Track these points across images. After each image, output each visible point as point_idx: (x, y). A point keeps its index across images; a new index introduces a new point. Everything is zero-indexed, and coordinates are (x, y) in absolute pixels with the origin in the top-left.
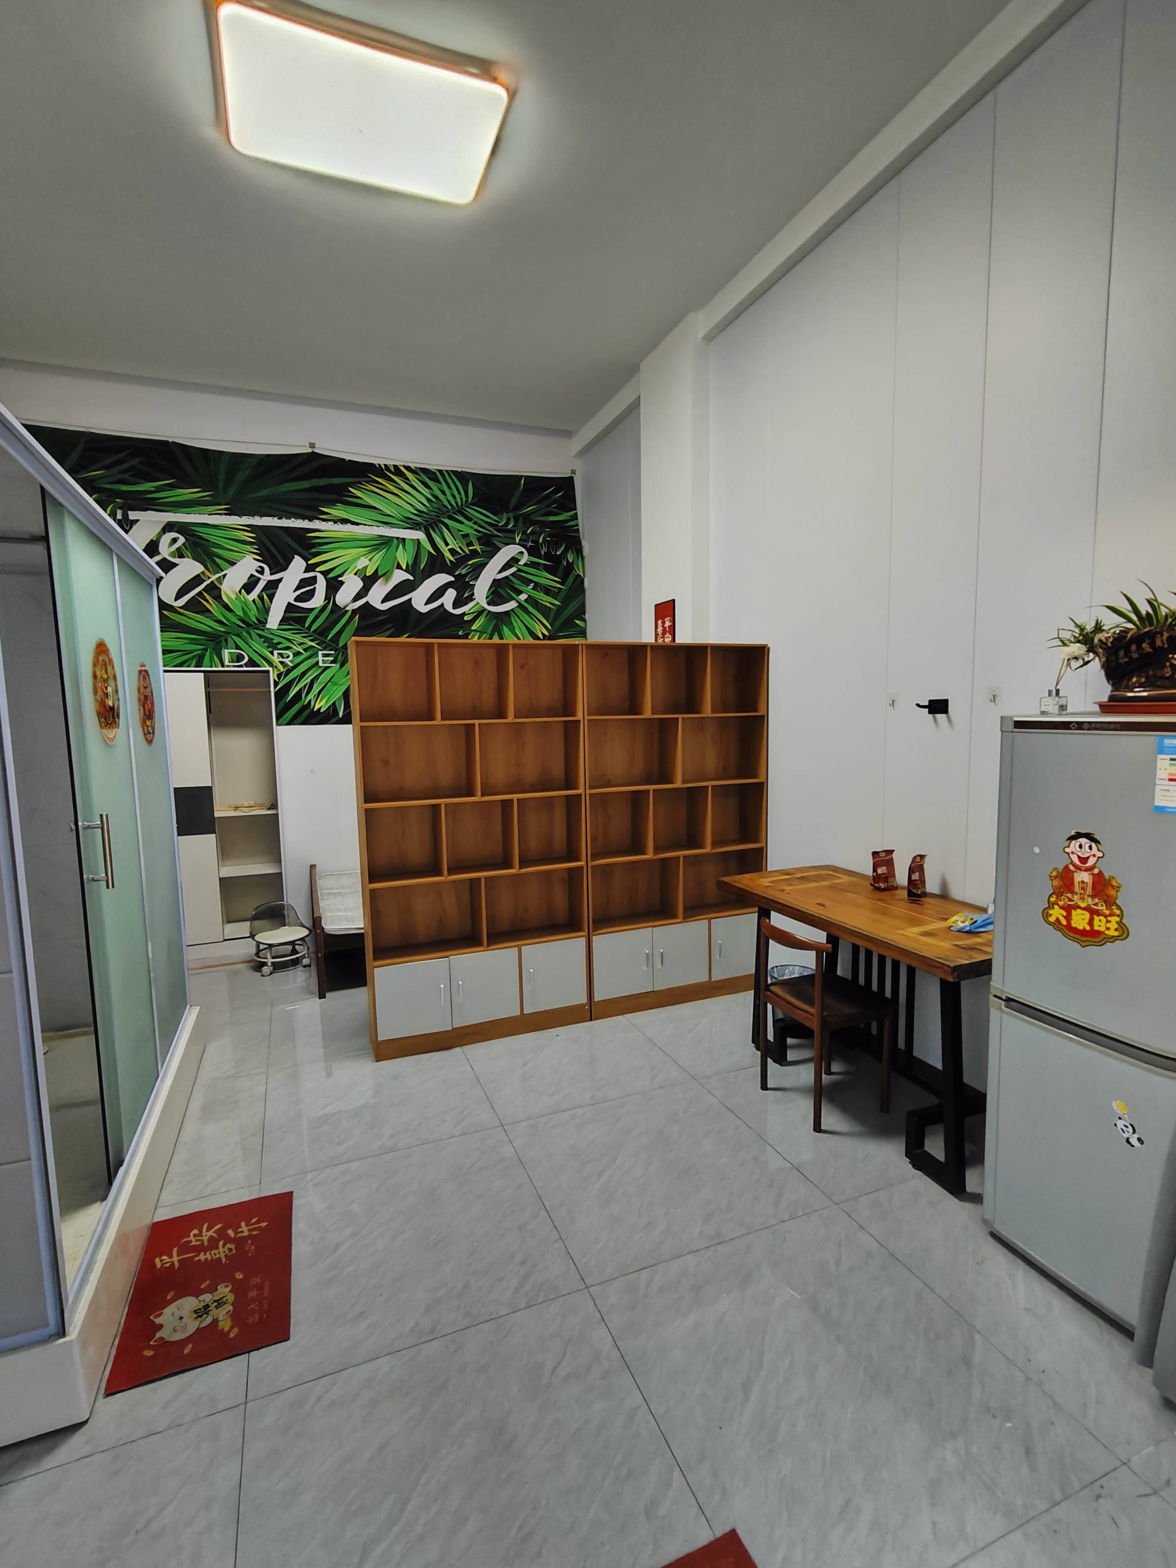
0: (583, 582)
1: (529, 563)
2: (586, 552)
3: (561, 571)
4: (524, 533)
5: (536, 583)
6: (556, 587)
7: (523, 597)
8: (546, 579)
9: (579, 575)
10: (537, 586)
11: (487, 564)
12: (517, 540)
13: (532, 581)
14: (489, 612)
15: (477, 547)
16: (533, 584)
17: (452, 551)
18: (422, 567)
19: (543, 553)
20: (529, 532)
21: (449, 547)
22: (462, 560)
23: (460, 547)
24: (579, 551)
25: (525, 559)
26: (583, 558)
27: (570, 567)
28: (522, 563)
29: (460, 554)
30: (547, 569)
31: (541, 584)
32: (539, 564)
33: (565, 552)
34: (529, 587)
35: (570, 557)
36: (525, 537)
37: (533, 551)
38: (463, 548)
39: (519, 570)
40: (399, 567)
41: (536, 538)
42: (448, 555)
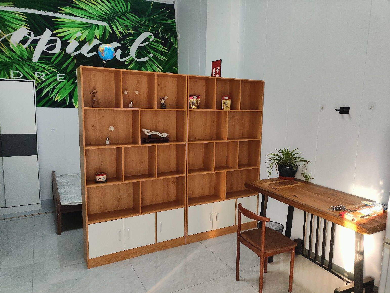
0: (177, 51)
1: (154, 40)
2: (179, 38)
3: (168, 45)
4: (152, 27)
5: (157, 50)
6: (165, 52)
7: (151, 55)
8: (161, 48)
9: (175, 48)
10: (157, 51)
11: (135, 39)
12: (149, 30)
13: (155, 49)
14: (136, 61)
15: (131, 31)
16: (156, 50)
17: (120, 33)
18: (106, 39)
19: (160, 37)
20: (154, 27)
21: (119, 31)
22: (125, 37)
23: (124, 31)
24: (176, 37)
25: (152, 38)
26: (177, 40)
27: (172, 44)
28: (151, 40)
29: (124, 34)
30: (162, 44)
31: (159, 50)
32: (158, 41)
33: (170, 37)
34: (154, 51)
35: (172, 39)
36: (153, 29)
37: (156, 35)
38: (125, 31)
39: (150, 43)
40: (96, 38)
41: (157, 30)
42: (118, 34)
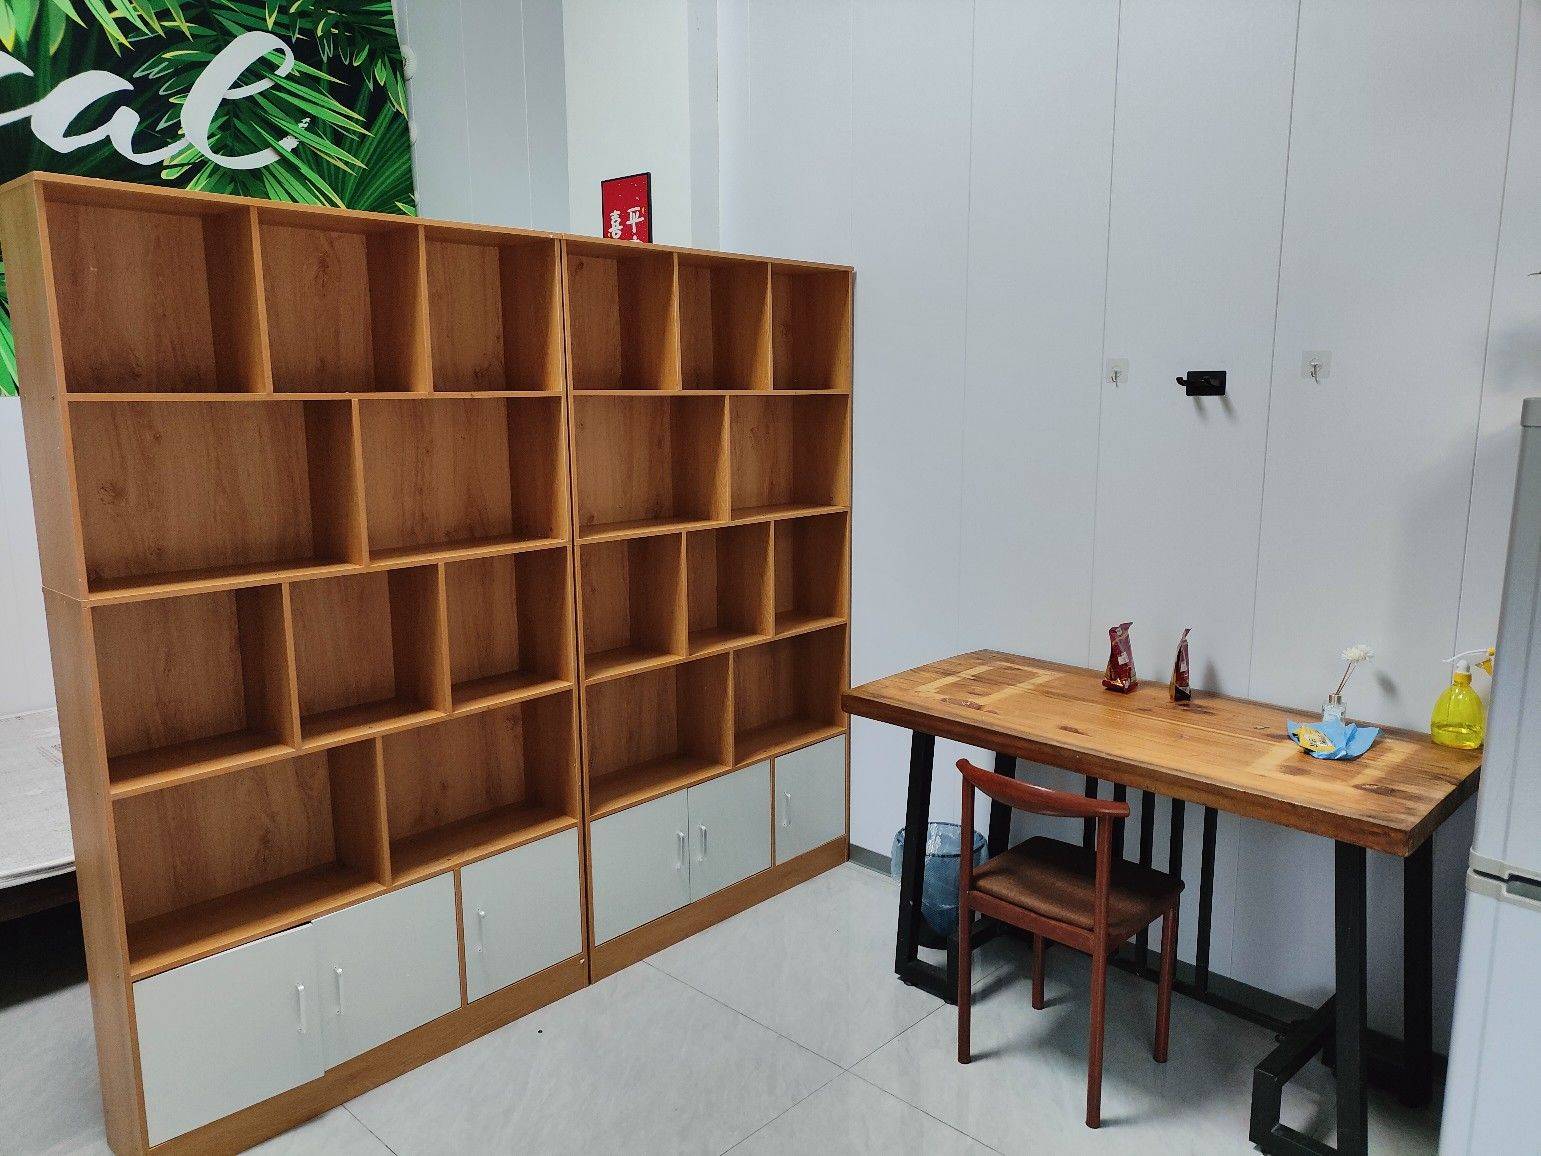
0: (406, 129)
1: (297, 74)
2: (411, 69)
3: (363, 100)
4: (283, 10)
5: (314, 119)
6: (354, 132)
7: (288, 144)
8: (331, 110)
9: (398, 114)
10: (315, 125)
11: (205, 64)
12: (270, 23)
13: (305, 114)
14: (217, 167)
15: (180, 23)
16: (308, 120)
17: (124, 24)
18: (53, 50)
19: (325, 59)
20: (292, 10)
21: (116, 14)
22: (150, 48)
23: (140, 17)
24: (397, 66)
25: (288, 64)
26: (404, 80)
27: (380, 96)
28: (282, 72)
29: (147, 35)
30: (335, 91)
31: (324, 121)
32: (317, 80)
33: (372, 58)
34: (301, 125)
35: (381, 74)
36: (285, 20)
37: (305, 51)
38: (148, 19)
39: (277, 87)
41: (308, 25)
42: (114, 33)
